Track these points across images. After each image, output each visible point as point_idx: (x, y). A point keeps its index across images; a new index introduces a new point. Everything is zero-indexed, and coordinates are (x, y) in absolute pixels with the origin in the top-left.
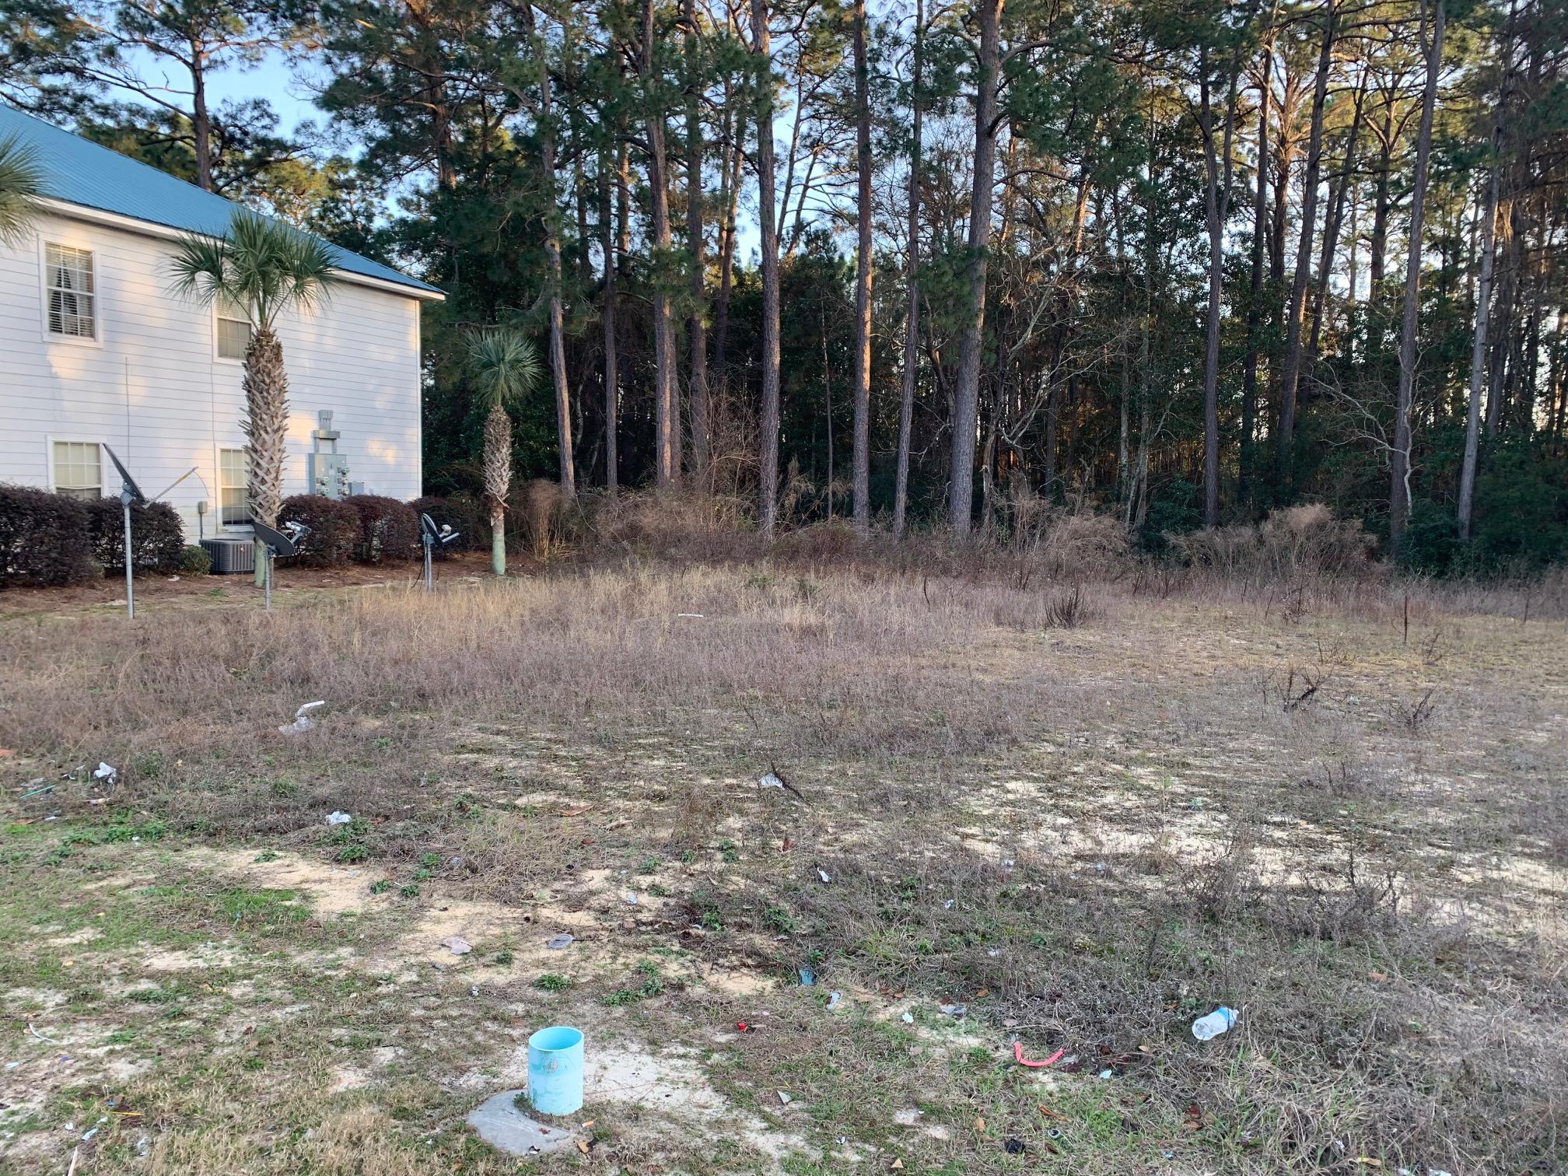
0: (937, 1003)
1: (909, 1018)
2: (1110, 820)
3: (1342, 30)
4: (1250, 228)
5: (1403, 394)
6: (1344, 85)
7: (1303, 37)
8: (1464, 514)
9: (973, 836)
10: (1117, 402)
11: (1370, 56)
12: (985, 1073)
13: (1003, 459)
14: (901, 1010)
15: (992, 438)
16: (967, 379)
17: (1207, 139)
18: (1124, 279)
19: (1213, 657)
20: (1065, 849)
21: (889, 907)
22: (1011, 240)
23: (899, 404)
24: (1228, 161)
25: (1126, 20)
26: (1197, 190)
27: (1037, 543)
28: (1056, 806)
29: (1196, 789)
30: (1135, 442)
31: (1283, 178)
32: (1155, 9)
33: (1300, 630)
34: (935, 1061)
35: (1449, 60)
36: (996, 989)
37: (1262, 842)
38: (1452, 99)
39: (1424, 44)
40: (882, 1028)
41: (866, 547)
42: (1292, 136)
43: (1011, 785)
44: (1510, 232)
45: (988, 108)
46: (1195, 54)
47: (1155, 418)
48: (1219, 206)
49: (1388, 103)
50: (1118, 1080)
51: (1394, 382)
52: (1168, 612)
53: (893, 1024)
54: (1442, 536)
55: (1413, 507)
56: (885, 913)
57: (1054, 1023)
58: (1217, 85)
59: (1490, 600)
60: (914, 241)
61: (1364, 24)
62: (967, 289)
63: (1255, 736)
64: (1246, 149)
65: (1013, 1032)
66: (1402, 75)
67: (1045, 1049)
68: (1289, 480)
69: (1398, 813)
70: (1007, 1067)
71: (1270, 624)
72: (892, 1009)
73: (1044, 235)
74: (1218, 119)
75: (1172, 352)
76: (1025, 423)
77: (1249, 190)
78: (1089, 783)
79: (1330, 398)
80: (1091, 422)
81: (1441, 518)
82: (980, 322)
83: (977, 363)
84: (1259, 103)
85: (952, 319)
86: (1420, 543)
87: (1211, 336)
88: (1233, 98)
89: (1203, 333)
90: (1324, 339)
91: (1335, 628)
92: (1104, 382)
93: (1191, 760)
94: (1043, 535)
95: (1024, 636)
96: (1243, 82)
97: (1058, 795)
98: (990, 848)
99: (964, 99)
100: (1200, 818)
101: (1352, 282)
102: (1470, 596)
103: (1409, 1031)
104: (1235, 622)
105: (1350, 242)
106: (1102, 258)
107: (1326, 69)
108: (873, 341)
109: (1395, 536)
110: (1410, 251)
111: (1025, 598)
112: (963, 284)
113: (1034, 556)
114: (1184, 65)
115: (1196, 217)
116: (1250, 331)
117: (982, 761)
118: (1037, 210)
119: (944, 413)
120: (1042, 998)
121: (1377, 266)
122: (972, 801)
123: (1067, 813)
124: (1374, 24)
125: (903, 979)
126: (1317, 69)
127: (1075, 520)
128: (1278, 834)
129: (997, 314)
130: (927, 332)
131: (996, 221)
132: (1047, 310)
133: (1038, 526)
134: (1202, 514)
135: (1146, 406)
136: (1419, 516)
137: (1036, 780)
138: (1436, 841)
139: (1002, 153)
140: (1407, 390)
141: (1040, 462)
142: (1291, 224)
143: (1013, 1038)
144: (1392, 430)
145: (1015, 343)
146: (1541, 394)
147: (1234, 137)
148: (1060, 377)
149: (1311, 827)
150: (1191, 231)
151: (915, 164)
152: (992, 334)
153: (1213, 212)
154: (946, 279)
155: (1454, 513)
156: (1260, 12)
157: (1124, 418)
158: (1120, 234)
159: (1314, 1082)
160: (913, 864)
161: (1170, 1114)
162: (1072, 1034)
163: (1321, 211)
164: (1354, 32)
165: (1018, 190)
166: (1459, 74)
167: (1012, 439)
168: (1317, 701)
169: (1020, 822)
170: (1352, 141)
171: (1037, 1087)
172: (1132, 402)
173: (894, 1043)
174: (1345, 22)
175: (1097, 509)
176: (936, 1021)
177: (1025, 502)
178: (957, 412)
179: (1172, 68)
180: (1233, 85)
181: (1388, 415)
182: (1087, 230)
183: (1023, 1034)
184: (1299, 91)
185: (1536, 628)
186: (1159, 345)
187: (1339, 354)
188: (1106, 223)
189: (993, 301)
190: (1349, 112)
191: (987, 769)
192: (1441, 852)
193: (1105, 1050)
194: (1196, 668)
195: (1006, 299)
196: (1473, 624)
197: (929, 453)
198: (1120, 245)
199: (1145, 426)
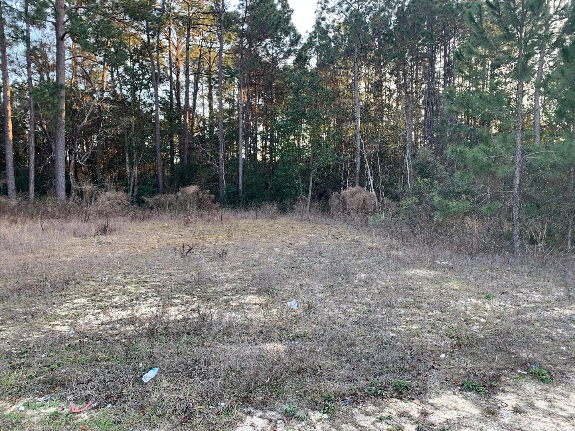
0: (36, 398)
1: (22, 408)
2: (116, 307)
3: (193, 25)
4: (168, 88)
5: (220, 149)
6: (196, 43)
7: (181, 25)
8: (240, 187)
9: (58, 325)
10: (124, 148)
11: (203, 35)
12: (57, 421)
13: (79, 170)
14: (19, 405)
15: (73, 162)
16: (60, 137)
17: (150, 55)
18: (123, 103)
19: (159, 241)
20: (96, 322)
21: (14, 363)
22: (76, 83)
23: (29, 147)
24: (158, 64)
25: (117, 6)
26: (148, 72)
27: (93, 203)
28: (94, 306)
29: (149, 290)
30: (132, 163)
31: (178, 72)
32: (127, 4)
33: (190, 229)
34: (34, 423)
35: (226, 41)
36: (64, 385)
37: (172, 305)
38: (228, 54)
39: (218, 34)
40: (9, 416)
41: (14, 208)
42: (180, 58)
43: (75, 301)
44: (247, 99)
45: (60, 29)
46: (144, 23)
47: (138, 155)
48: (156, 79)
49: (210, 52)
50: (114, 407)
51: (217, 145)
52: (143, 226)
53: (15, 413)
54: (235, 194)
55: (226, 186)
56: (13, 366)
57: (88, 392)
58: (153, 36)
59: (247, 214)
60: (30, 79)
61: (200, 24)
62: (56, 101)
63: (172, 268)
64: (165, 60)
65: (70, 401)
66: (213, 43)
67: (84, 403)
68: (187, 177)
69: (215, 287)
70: (67, 416)
71: (179, 228)
72: (14, 407)
73: (90, 82)
74: (154, 48)
75: (143, 131)
76: (87, 156)
77: (167, 75)
78: (109, 295)
79: (198, 149)
80: (114, 156)
81: (234, 189)
82: (64, 114)
83: (64, 131)
84: (168, 45)
85: (51, 112)
86: (229, 197)
87: (157, 126)
88: (158, 41)
89: (154, 124)
90: (196, 129)
91: (201, 227)
92: (118, 141)
93: (148, 280)
94: (96, 199)
95: (86, 240)
96: (162, 36)
97: (95, 301)
98: (66, 328)
99: (51, 24)
100: (150, 300)
101: (204, 110)
102: (242, 214)
103: (214, 359)
104: (168, 228)
105: (202, 97)
106: (114, 94)
107: (189, 37)
108: (13, 119)
109: (221, 195)
110: (219, 102)
111: (86, 225)
112: (54, 99)
113: (92, 208)
114: (140, 26)
115: (149, 82)
116: (170, 125)
117: (64, 293)
118: (86, 73)
119: (51, 151)
120: (83, 383)
121: (210, 106)
122: (58, 310)
123: (99, 308)
124: (203, 25)
125: (20, 393)
126: (186, 36)
127: (108, 194)
128: (177, 301)
129: (71, 112)
130: (39, 117)
131: (68, 74)
132: (93, 111)
133: (93, 196)
134: (158, 190)
135: (135, 150)
136: (228, 188)
137: (86, 297)
138: (226, 294)
139: (69, 48)
140: (221, 148)
141: (95, 171)
142: (182, 88)
143: (71, 403)
144: (218, 161)
145: (80, 124)
146: (260, 150)
147: (160, 55)
148: (100, 138)
149: (188, 297)
150: (147, 87)
151: (28, 46)
152: (69, 120)
153: (154, 81)
154: (46, 96)
155: (238, 187)
156: (166, 13)
157: (127, 155)
158: (121, 85)
159: (184, 385)
160: (27, 342)
161: (133, 413)
162: (95, 394)
163: (192, 85)
164: (197, 26)
165: (77, 64)
166: (230, 46)
167: (82, 162)
168: (193, 253)
169: (78, 315)
170: (199, 63)
171: (80, 420)
172: (129, 149)
173: (14, 421)
174: (194, 22)
175: (117, 189)
176: (35, 406)
177: (88, 187)
178: (56, 150)
179: (136, 26)
180: (158, 37)
181: (217, 156)
182: (107, 83)
183: (75, 400)
184: (181, 43)
185: (259, 222)
186: (139, 127)
187: (201, 134)
188: (115, 81)
189: (69, 108)
190: (198, 53)
191: (65, 296)
192: (228, 297)
193: (108, 397)
194: (152, 246)
195: (74, 106)
196: (242, 223)
197: (45, 167)
198: (121, 89)
199: (135, 158)
